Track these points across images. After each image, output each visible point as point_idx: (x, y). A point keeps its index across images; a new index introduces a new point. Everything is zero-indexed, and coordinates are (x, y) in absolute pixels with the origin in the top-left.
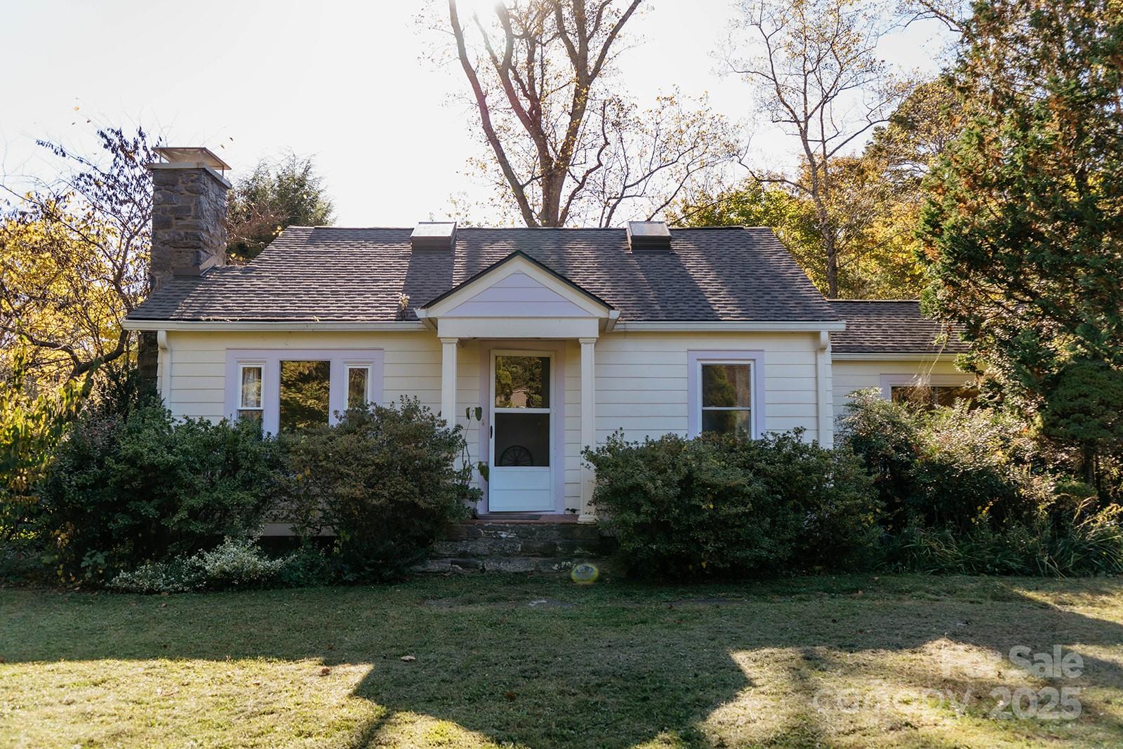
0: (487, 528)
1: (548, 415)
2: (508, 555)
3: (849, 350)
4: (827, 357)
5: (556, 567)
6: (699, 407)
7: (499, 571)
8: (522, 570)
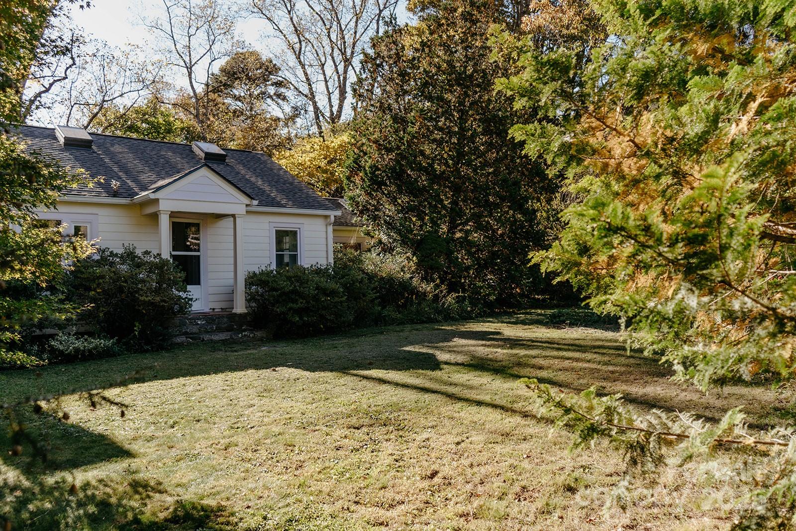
0: (190, 319)
1: (199, 256)
2: (209, 332)
3: (341, 224)
4: (330, 228)
5: (240, 336)
6: (275, 253)
7: (212, 340)
8: (223, 338)
